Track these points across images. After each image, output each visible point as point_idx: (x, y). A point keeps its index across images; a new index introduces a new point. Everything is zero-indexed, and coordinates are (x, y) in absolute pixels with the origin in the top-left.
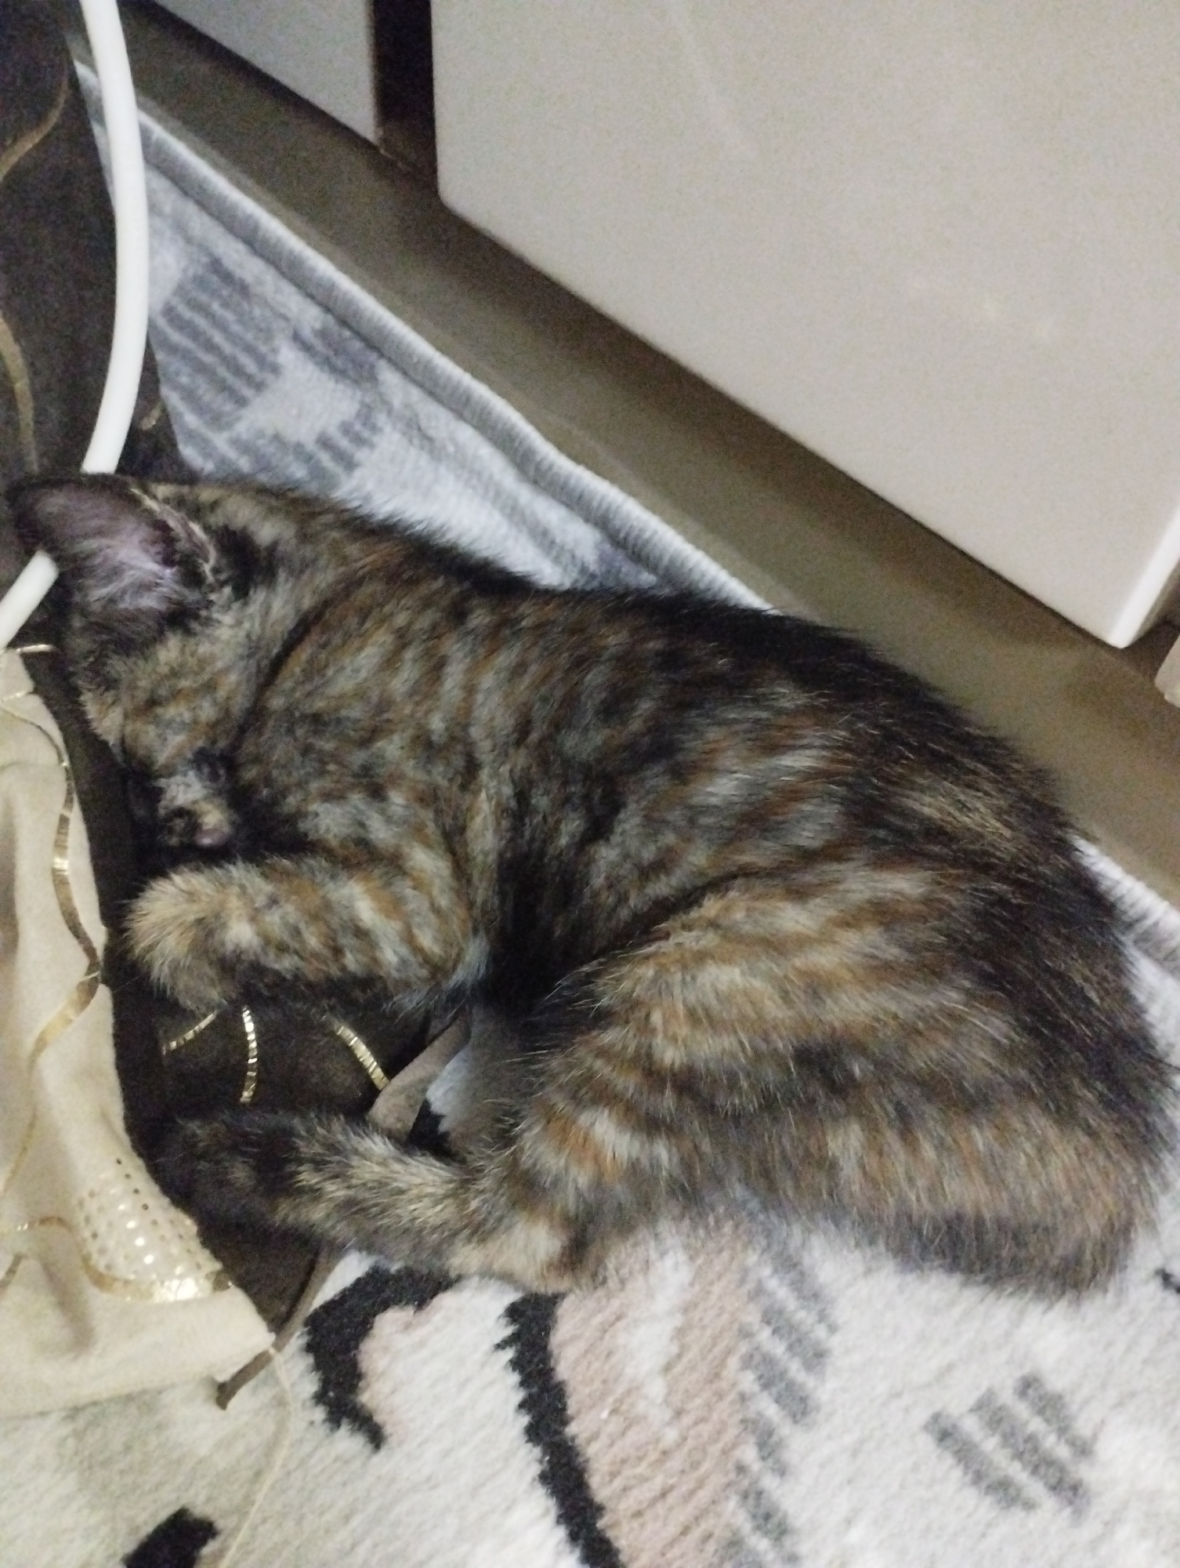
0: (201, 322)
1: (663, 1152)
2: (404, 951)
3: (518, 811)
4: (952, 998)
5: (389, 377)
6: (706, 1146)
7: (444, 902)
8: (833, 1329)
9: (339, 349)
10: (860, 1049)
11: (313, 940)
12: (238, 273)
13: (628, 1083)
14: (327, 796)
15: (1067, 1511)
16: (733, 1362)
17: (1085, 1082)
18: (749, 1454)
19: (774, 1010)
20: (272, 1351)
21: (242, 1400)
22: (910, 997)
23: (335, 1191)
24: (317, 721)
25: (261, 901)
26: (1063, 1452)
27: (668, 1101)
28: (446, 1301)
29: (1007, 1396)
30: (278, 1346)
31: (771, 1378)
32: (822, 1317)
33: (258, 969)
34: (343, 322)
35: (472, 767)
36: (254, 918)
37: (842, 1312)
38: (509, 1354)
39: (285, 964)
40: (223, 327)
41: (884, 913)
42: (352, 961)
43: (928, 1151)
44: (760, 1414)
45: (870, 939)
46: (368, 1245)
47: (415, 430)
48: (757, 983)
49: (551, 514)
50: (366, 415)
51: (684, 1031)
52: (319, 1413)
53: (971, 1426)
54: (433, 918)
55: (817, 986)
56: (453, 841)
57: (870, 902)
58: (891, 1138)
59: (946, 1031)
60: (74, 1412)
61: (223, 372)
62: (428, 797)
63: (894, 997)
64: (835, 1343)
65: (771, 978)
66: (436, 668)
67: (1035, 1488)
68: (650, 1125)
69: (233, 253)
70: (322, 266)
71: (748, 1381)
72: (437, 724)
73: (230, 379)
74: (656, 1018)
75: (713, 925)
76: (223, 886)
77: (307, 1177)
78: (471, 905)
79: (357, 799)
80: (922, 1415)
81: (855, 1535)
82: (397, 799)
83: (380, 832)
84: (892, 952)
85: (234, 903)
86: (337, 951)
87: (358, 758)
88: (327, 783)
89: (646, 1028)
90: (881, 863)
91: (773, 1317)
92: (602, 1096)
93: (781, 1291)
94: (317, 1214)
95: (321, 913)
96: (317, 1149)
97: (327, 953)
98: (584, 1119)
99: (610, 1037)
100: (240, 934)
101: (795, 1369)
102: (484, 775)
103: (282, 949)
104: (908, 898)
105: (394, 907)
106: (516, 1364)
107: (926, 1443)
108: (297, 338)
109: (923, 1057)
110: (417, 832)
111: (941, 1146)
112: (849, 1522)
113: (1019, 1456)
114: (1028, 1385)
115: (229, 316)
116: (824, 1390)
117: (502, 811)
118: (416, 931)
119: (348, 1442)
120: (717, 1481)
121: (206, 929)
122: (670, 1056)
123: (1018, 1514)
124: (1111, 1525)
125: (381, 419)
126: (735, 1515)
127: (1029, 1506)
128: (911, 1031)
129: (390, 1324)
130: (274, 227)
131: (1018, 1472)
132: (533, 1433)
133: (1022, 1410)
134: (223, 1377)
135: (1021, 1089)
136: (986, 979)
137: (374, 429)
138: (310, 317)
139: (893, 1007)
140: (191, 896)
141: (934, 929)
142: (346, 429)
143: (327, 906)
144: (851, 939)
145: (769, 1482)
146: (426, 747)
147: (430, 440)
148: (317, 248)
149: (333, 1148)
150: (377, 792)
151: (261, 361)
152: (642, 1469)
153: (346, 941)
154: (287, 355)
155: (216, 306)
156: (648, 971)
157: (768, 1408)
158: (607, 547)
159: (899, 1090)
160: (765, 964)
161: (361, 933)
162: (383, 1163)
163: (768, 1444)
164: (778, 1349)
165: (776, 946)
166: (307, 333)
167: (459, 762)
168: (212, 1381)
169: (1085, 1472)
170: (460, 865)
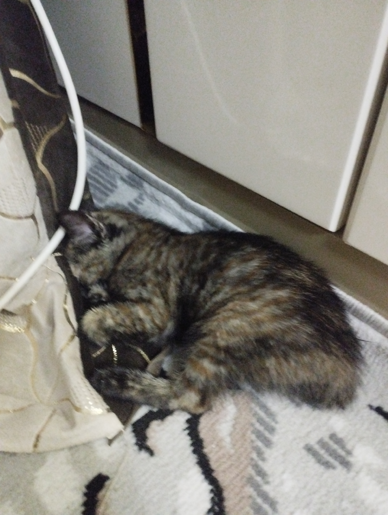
0: (96, 176)
1: (223, 370)
2: (152, 325)
3: (181, 286)
4: (295, 322)
5: (146, 185)
6: (234, 367)
7: (162, 311)
8: (277, 423)
9: (133, 180)
10: (273, 338)
11: (128, 322)
12: (105, 162)
13: (211, 351)
14: (132, 288)
15: (345, 469)
16: (249, 432)
17: (333, 342)
18: (254, 455)
19: (248, 329)
20: (123, 430)
21: (115, 444)
22: (283, 322)
23: (138, 387)
24: (130, 271)
25: (114, 313)
26: (343, 453)
27: (222, 356)
28: (170, 419)
29: (327, 439)
30: (125, 429)
31: (259, 435)
32: (274, 420)
33: (115, 331)
34: (133, 173)
35: (168, 275)
36: (113, 318)
37: (279, 418)
38: (187, 432)
39: (121, 330)
40: (102, 178)
41: (277, 302)
42: (139, 328)
43: (293, 363)
44: (257, 446)
45: (273, 309)
46: (148, 403)
47: (153, 199)
48: (244, 323)
49: (190, 216)
50: (141, 197)
51: (225, 336)
52: (136, 448)
53: (317, 447)
54: (159, 316)
55: (259, 323)
56: (164, 295)
57: (273, 299)
58: (282, 360)
59: (294, 331)
60: (71, 448)
61: (102, 188)
62: (158, 285)
63: (280, 323)
64: (277, 426)
65: (246, 321)
66: (160, 254)
67: (336, 463)
68: (218, 362)
69: (105, 158)
70: (127, 159)
71: (253, 437)
72: (159, 267)
73: (105, 190)
74: (218, 334)
75: (231, 310)
76: (104, 310)
77: (130, 384)
78: (169, 312)
79: (139, 287)
80: (302, 445)
81: (285, 476)
82: (149, 286)
83: (145, 295)
84: (278, 312)
85: (108, 315)
86: (134, 325)
87: (140, 277)
88: (132, 285)
89: (216, 337)
90: (275, 288)
91: (260, 421)
92: (205, 355)
93: (262, 414)
94: (133, 394)
95: (129, 315)
96: (133, 376)
97: (132, 326)
98: (201, 361)
99: (207, 340)
100: (110, 322)
101: (267, 434)
102: (172, 277)
103: (121, 325)
104: (283, 297)
105: (149, 313)
106: (189, 434)
107: (304, 452)
108: (122, 179)
109: (288, 339)
110: (154, 293)
111: (296, 362)
112: (283, 472)
113: (331, 455)
114: (333, 436)
115: (104, 175)
116: (274, 439)
117: (177, 285)
118: (154, 319)
119: (144, 454)
120: (246, 462)
121: (101, 322)
122: (222, 343)
123: (331, 471)
124: (357, 473)
125: (145, 197)
126: (251, 471)
127: (334, 468)
128: (284, 332)
129: (155, 425)
130: (115, 151)
131: (331, 460)
132: (195, 452)
133: (331, 443)
134: (110, 437)
135: (316, 346)
136: (304, 317)
137: (143, 200)
138: (125, 172)
139: (280, 326)
140: (97, 314)
141: (290, 305)
142: (136, 200)
143: (131, 313)
144: (267, 310)
145: (260, 463)
146: (157, 273)
147: (157, 200)
148: (126, 155)
149: (137, 376)
150: (144, 285)
151: (113, 185)
152: (224, 460)
153: (137, 322)
154: (119, 183)
155: (100, 172)
156: (215, 323)
157: (260, 444)
158: (206, 224)
159: (283, 348)
160: (245, 318)
161: (140, 320)
162: (150, 380)
163: (260, 453)
164: (261, 428)
165: (248, 313)
166: (125, 177)
167: (165, 275)
168: (107, 438)
169: (351, 459)
170: (166, 301)
